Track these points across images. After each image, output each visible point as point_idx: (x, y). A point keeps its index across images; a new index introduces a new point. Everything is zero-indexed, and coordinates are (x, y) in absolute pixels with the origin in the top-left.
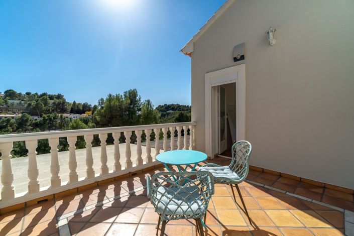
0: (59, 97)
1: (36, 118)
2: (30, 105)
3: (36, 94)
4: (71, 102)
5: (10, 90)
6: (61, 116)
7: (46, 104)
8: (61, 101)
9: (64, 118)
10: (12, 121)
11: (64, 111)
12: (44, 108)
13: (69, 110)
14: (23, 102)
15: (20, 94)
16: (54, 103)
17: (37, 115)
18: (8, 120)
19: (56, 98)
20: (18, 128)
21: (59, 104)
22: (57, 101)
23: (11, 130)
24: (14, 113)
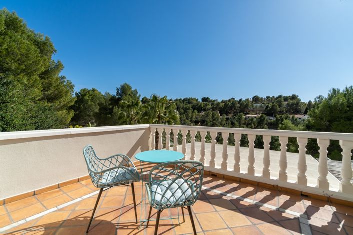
0: (294, 97)
1: (272, 118)
2: (268, 107)
3: (274, 97)
4: (307, 102)
5: (256, 96)
6: (293, 117)
7: (280, 106)
8: (295, 102)
9: (296, 120)
10: (255, 120)
11: (298, 112)
12: (278, 110)
13: (304, 111)
14: (263, 105)
15: (262, 98)
16: (288, 104)
17: (272, 116)
18: (252, 120)
19: (290, 99)
20: (258, 126)
21: (293, 105)
22: (291, 102)
23: (254, 127)
24: (257, 114)
